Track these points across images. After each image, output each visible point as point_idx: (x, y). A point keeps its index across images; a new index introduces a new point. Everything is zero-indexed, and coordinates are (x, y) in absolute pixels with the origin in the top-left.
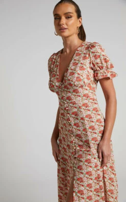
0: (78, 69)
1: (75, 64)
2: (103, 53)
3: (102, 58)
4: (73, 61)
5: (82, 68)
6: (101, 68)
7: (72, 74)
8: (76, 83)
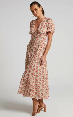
0: (43, 27)
1: (42, 25)
2: (51, 23)
3: (51, 24)
4: (41, 24)
5: (44, 27)
6: (49, 28)
7: (41, 29)
8: (42, 32)
